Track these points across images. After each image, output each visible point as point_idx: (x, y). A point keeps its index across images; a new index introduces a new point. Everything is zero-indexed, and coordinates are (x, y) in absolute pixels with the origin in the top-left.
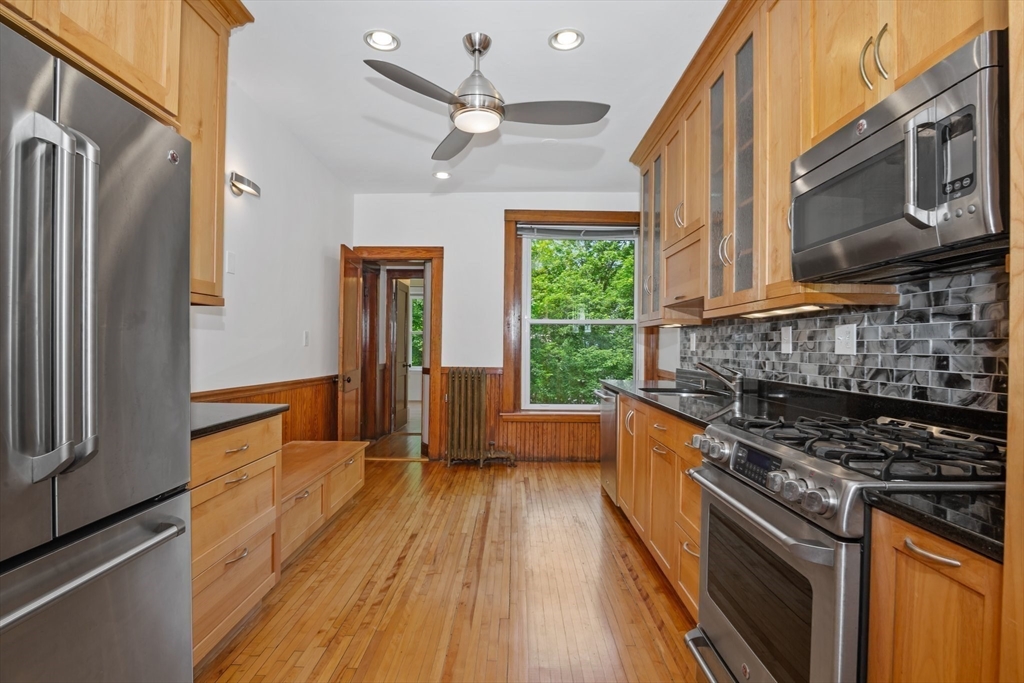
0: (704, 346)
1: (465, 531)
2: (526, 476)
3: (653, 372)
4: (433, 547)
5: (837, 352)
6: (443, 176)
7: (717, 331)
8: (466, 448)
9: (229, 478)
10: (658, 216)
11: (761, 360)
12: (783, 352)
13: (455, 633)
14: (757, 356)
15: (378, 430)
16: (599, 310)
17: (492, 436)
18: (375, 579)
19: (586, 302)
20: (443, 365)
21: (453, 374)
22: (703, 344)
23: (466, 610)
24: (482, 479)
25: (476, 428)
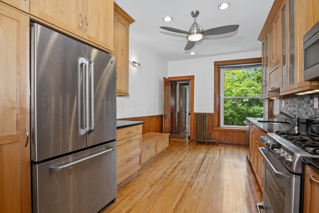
0: (287, 106)
1: (196, 163)
2: (221, 148)
3: (271, 115)
4: (185, 166)
6: (193, 53)
7: (292, 100)
8: (201, 138)
9: (128, 139)
10: (267, 58)
11: (307, 111)
12: (315, 108)
13: (186, 190)
14: (305, 109)
15: (177, 131)
16: (259, 93)
17: (210, 135)
18: (167, 172)
19: (254, 90)
20: (194, 112)
21: (198, 115)
22: (287, 105)
23: (190, 185)
24: (205, 148)
25: (204, 132)
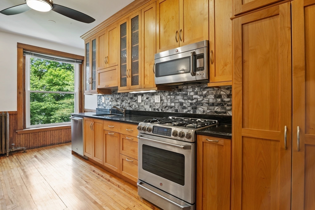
0: (108, 101)
2: (34, 155)
3: (82, 109)
5: (155, 102)
7: (114, 96)
11: (131, 104)
12: (138, 102)
